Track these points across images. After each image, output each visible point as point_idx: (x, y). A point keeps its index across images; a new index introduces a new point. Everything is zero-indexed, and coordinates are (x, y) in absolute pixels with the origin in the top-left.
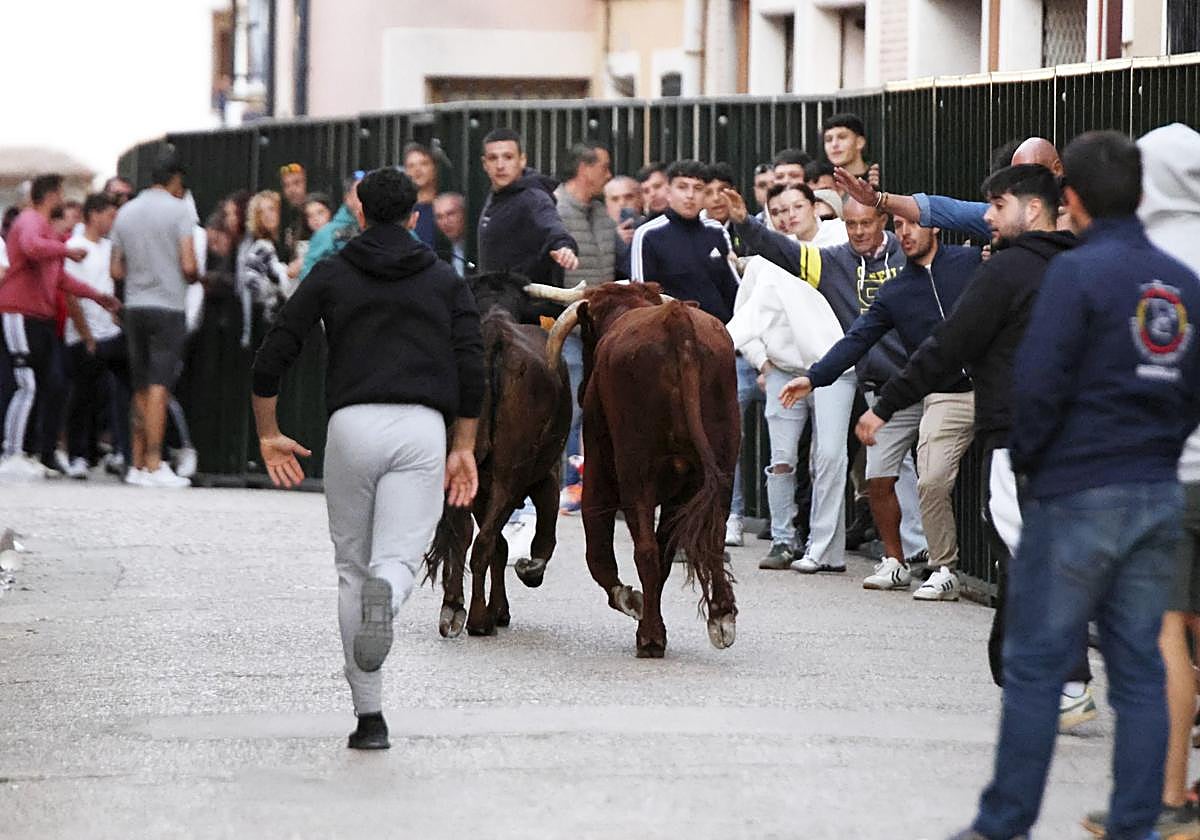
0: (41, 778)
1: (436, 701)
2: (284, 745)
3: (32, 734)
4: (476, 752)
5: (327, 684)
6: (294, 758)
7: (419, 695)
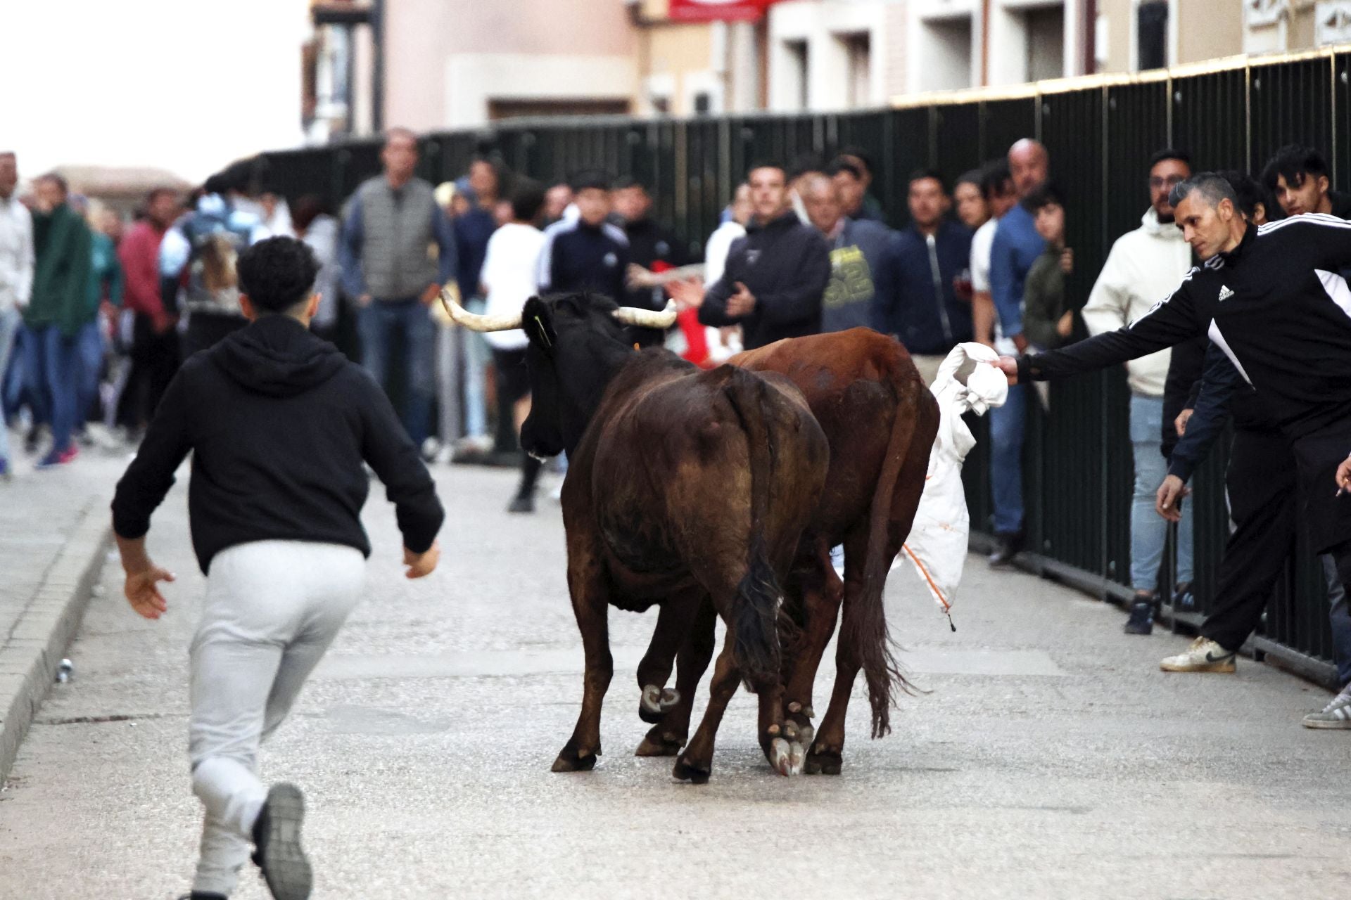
0: (157, 716)
1: (500, 644)
2: (369, 684)
3: (149, 677)
4: (537, 688)
5: (406, 630)
6: (378, 696)
7: (486, 639)
